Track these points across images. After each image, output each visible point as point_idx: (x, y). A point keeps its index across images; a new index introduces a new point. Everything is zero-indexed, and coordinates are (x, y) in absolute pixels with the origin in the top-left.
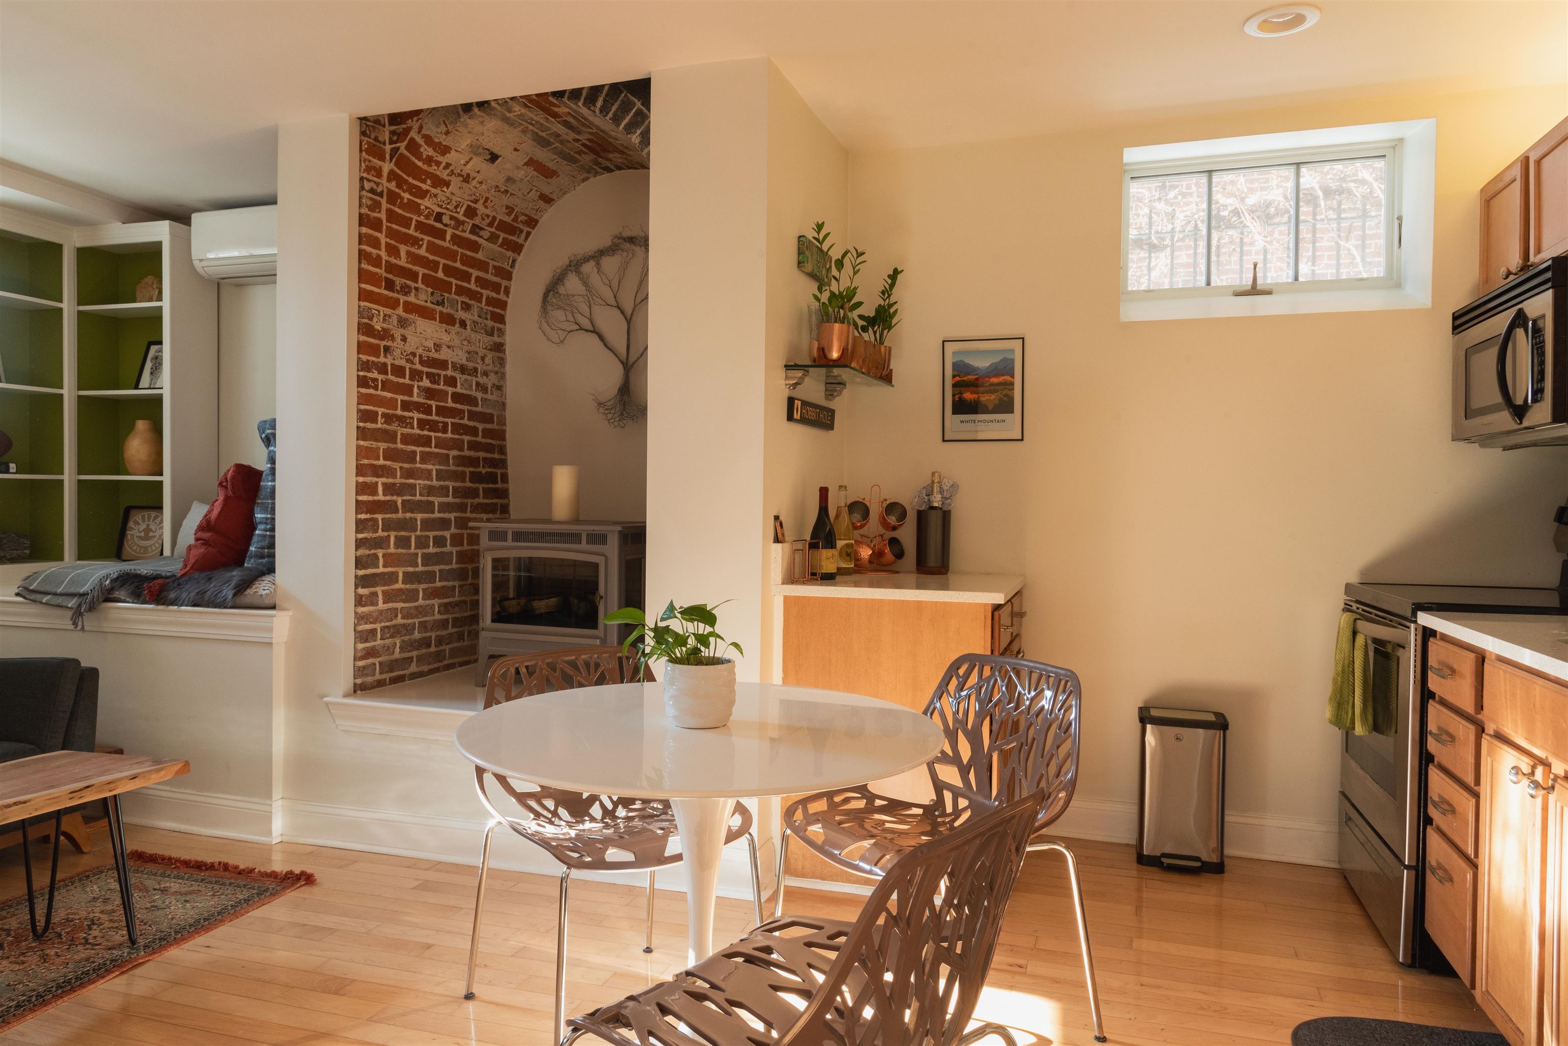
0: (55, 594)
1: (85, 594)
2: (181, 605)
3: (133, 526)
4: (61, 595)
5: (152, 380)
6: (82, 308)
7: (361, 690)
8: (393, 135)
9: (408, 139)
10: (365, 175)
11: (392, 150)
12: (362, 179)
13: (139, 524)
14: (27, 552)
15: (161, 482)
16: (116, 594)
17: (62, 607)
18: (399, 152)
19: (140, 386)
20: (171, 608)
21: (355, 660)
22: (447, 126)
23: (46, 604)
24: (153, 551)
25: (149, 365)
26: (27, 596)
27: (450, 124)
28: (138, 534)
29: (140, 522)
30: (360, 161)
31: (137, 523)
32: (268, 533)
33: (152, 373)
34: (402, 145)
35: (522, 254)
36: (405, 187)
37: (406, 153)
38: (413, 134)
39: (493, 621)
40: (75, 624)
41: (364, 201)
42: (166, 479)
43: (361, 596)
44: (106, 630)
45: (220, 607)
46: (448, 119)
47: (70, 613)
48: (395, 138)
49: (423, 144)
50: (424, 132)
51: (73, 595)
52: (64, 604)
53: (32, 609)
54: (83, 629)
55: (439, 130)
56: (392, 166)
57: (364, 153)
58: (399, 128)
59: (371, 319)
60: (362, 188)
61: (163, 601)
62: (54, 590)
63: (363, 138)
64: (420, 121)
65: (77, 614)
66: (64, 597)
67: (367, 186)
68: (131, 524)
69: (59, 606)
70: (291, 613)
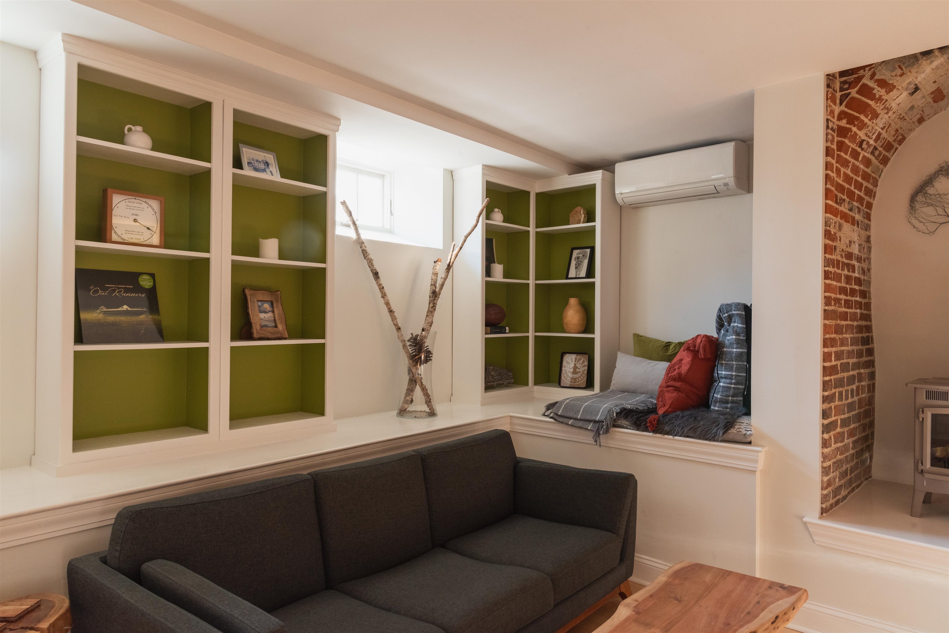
0: (576, 419)
1: (599, 422)
2: (676, 435)
3: (566, 365)
4: (581, 420)
5: (577, 272)
6: (539, 230)
7: (828, 514)
8: (844, 85)
9: (859, 85)
10: (829, 117)
11: (841, 96)
12: (828, 120)
13: (569, 364)
14: (512, 380)
15: (593, 339)
16: (619, 422)
17: (582, 428)
18: (850, 96)
19: (569, 276)
20: (666, 436)
21: (822, 489)
22: (902, 70)
23: (571, 425)
24: (579, 381)
25: (573, 263)
26: (558, 419)
27: (906, 67)
28: (569, 370)
29: (570, 362)
30: (827, 106)
31: (568, 363)
32: (733, 386)
33: (576, 268)
34: (853, 92)
35: (887, 166)
36: (856, 123)
37: (858, 96)
38: (865, 81)
39: (932, 465)
40: (596, 441)
41: (829, 137)
42: (597, 336)
43: (826, 440)
44: (611, 446)
45: (710, 440)
46: (904, 64)
47: (592, 434)
48: (846, 86)
49: (876, 87)
50: (876, 77)
51: (590, 421)
52: (585, 427)
53: (558, 427)
54: (600, 445)
55: (894, 74)
56: (843, 108)
57: (829, 101)
58: (851, 78)
59: (830, 226)
60: (828, 127)
61: (660, 431)
62: (575, 416)
63: (828, 89)
64: (872, 70)
65: (597, 434)
66: (583, 422)
67: (831, 125)
68: (564, 363)
69: (580, 428)
70: (766, 449)
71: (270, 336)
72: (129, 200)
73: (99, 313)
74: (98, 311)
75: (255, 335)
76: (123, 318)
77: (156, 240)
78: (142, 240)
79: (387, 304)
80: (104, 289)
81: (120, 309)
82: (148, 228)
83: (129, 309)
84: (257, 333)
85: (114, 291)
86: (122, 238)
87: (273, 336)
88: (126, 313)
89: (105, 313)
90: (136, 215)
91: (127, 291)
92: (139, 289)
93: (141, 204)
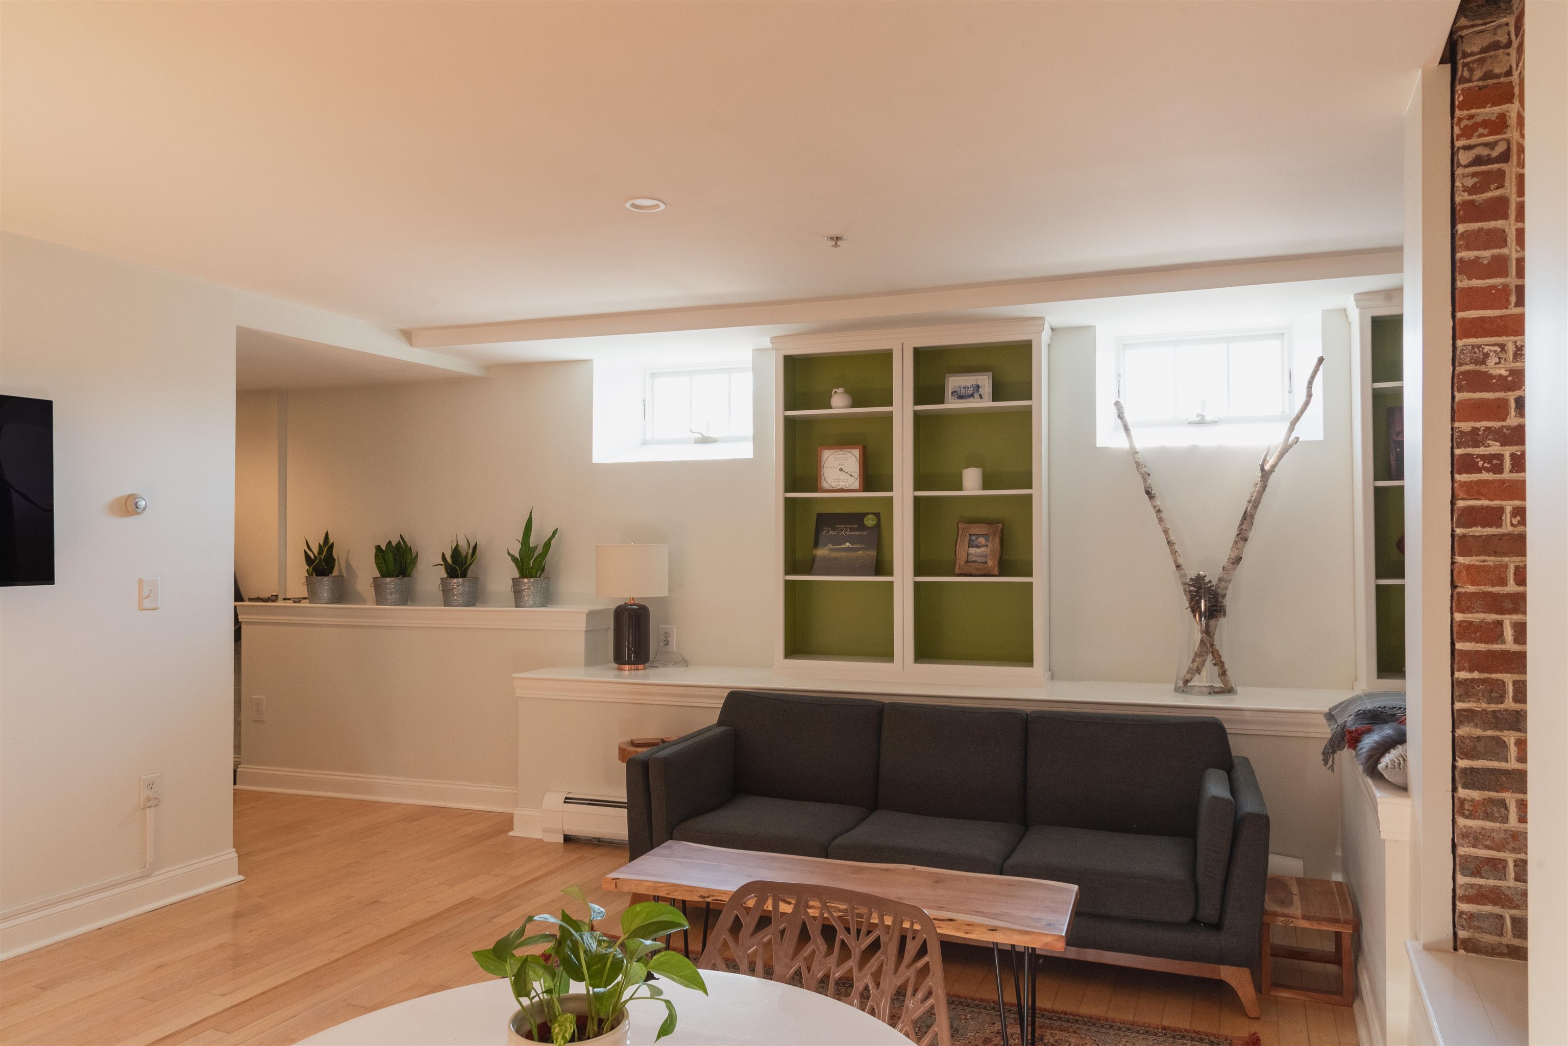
7: (1466, 949)
10: (1458, 144)
21: (1453, 899)
41: (1459, 184)
43: (1463, 802)
57: (1458, 110)
59: (1483, 362)
67: (1466, 157)
71: (974, 572)
72: (836, 453)
73: (827, 550)
74: (826, 548)
75: (957, 571)
76: (843, 554)
77: (856, 485)
78: (847, 485)
79: (1166, 532)
80: (834, 530)
81: (843, 546)
82: (851, 475)
83: (850, 546)
84: (960, 568)
85: (842, 530)
86: (833, 487)
87: (978, 573)
88: (848, 549)
89: (831, 550)
90: (843, 465)
91: (852, 530)
92: (862, 527)
93: (846, 454)
